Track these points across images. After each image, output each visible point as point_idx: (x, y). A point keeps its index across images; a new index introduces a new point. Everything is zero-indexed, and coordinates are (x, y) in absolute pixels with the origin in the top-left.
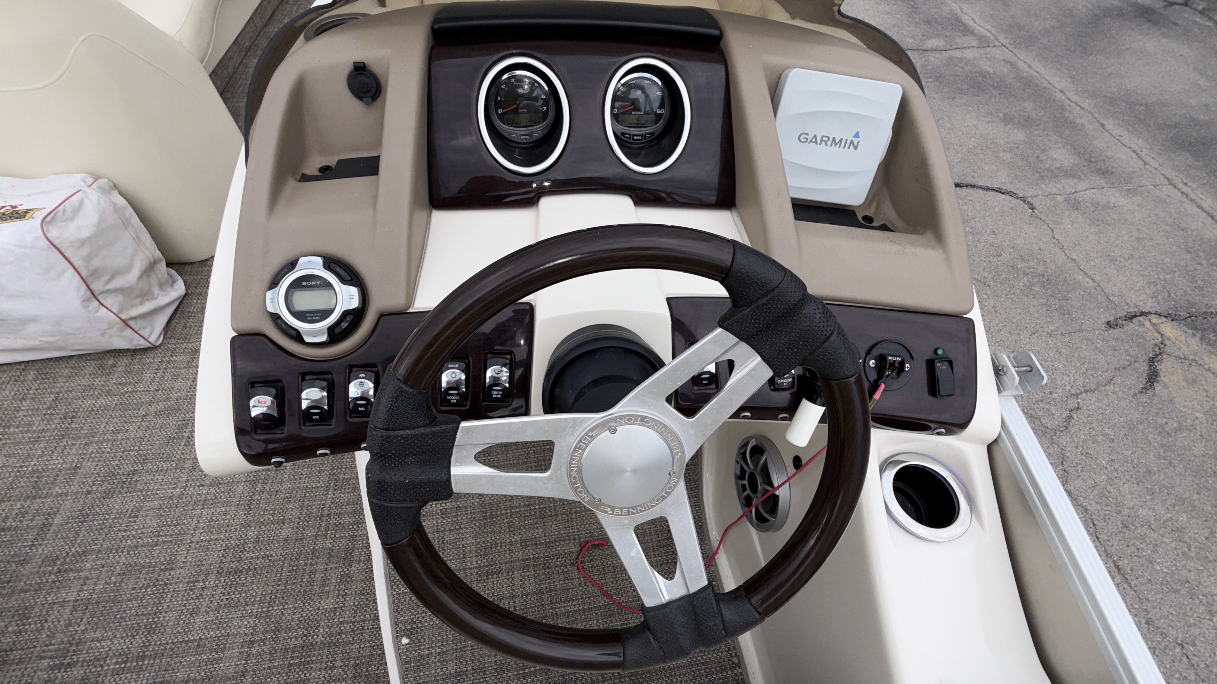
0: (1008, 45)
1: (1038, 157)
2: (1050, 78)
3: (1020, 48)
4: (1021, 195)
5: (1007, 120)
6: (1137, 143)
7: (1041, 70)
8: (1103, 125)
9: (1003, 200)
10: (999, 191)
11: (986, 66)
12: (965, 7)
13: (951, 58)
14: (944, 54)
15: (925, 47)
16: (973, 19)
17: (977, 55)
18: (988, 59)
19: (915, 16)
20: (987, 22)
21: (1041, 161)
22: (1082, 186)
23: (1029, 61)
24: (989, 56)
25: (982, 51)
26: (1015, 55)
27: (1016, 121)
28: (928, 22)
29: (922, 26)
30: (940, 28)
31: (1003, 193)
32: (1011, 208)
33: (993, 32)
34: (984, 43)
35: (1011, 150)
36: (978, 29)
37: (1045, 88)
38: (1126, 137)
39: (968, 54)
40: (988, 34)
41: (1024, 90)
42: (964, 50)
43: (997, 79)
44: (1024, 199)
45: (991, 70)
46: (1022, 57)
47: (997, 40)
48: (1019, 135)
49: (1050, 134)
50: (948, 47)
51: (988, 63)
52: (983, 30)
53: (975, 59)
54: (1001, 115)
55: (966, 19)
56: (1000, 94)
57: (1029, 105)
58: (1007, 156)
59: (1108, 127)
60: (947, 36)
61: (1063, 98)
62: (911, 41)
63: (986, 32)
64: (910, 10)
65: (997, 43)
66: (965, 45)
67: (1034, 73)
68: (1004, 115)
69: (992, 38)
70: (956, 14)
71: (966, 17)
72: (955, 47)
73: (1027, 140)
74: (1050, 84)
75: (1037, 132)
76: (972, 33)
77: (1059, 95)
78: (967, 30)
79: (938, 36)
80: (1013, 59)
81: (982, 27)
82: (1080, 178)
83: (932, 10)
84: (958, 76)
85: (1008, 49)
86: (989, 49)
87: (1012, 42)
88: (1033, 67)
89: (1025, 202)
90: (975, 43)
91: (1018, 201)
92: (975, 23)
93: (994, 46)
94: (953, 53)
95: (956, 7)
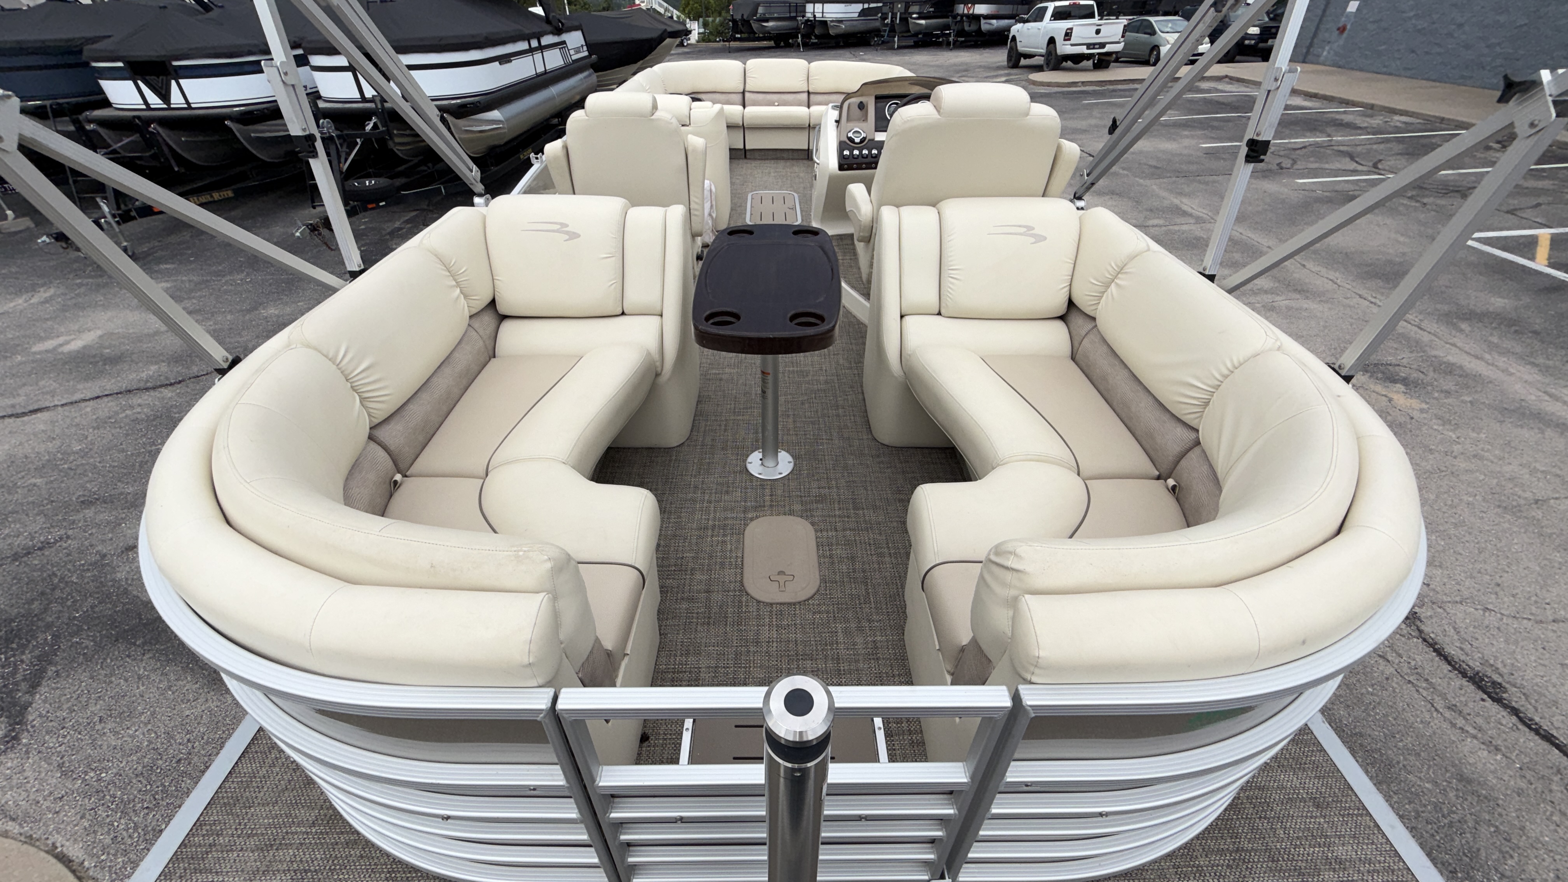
2: (1259, 240)
6: (1332, 275)
8: (1304, 266)
12: (1185, 200)
13: (1169, 230)
14: (1164, 228)
22: (1278, 298)
25: (1198, 226)
34: (1199, 220)
37: (1253, 245)
38: (1324, 271)
39: (1185, 227)
40: (1205, 216)
41: (1234, 247)
42: (1182, 226)
45: (1205, 236)
50: (1168, 224)
52: (1200, 214)
53: (1191, 230)
55: (1185, 208)
57: (1238, 256)
59: (1308, 266)
60: (1167, 218)
63: (1203, 215)
64: (1135, 204)
65: (1213, 221)
66: (1183, 223)
69: (1208, 218)
70: (1176, 204)
72: (1174, 224)
74: (1258, 243)
76: (1191, 215)
78: (1185, 214)
79: (1158, 218)
82: (1278, 295)
83: (1155, 203)
84: (1175, 240)
86: (1205, 224)
88: (1244, 234)
94: (1171, 227)
95: (1176, 201)
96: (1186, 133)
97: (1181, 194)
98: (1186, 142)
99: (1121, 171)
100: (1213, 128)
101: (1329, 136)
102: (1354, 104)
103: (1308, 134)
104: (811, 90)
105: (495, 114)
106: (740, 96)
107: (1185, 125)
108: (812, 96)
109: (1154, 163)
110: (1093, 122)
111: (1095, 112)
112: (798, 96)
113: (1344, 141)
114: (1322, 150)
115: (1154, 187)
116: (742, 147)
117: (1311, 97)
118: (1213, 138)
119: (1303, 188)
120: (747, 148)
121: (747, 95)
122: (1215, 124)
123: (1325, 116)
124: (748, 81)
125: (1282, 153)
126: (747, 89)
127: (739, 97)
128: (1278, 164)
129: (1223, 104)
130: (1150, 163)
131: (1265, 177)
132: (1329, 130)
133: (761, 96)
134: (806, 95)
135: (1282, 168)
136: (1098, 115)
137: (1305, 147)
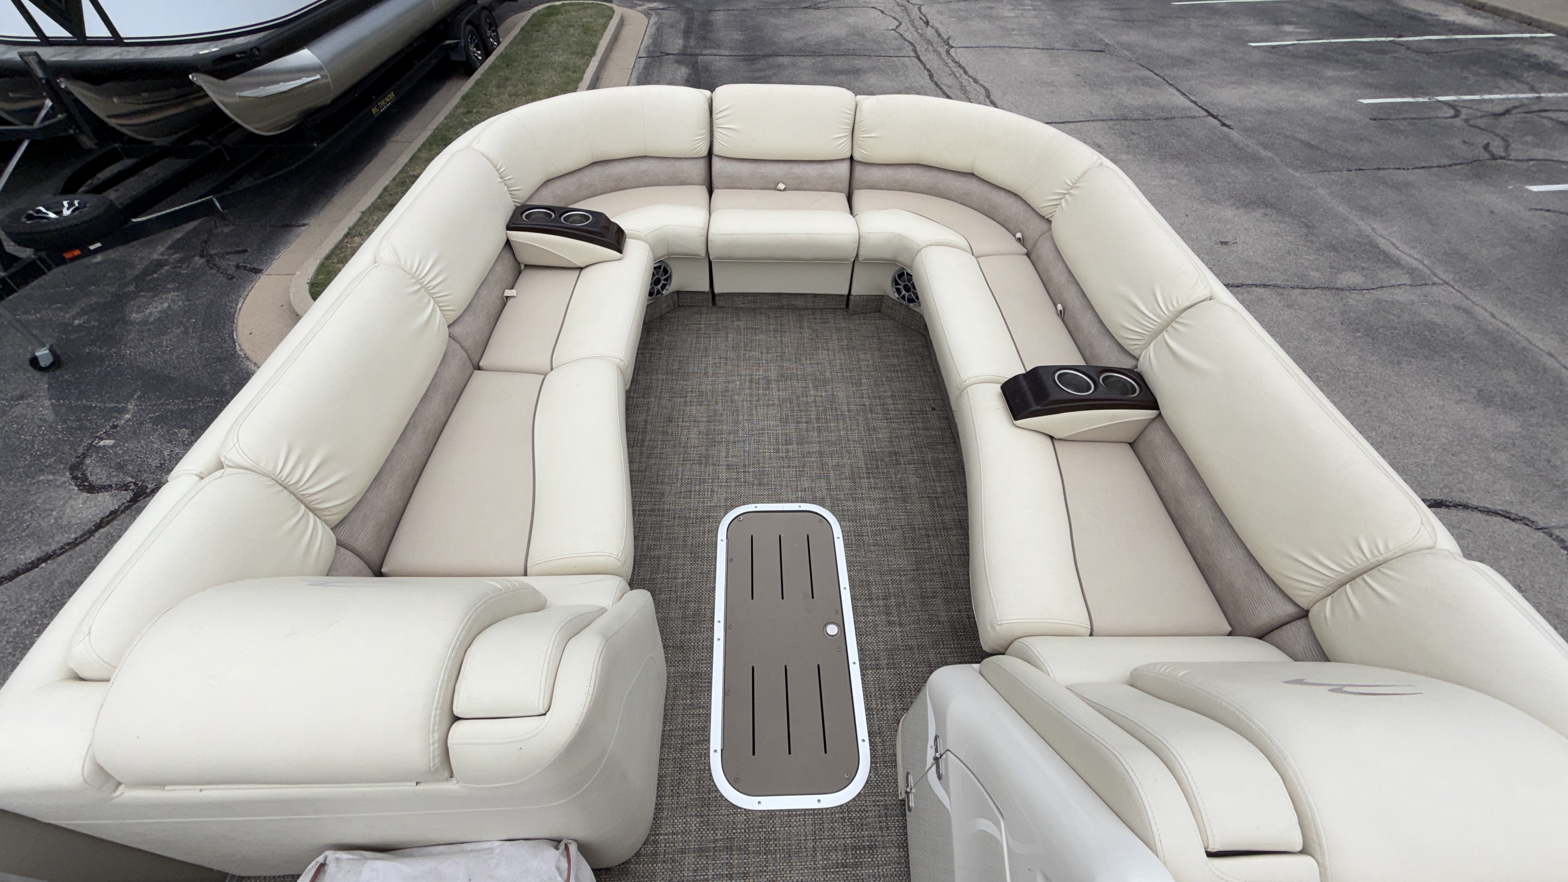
0: (1452, 283)
1: (1549, 461)
2: (1528, 335)
3: (1471, 288)
4: (1541, 524)
5: (1485, 398)
7: (1514, 323)
9: (1517, 531)
10: (1506, 515)
11: (1430, 314)
12: (1378, 226)
13: (1379, 302)
14: (1368, 295)
15: (1339, 285)
16: (1393, 244)
17: (1415, 298)
18: (1431, 303)
19: (1313, 238)
20: (1413, 248)
21: (1554, 467)
23: (1489, 307)
24: (1429, 298)
25: (1418, 291)
26: (1468, 299)
27: (1498, 400)
28: (1334, 248)
29: (1326, 254)
30: (1351, 256)
31: (1513, 520)
32: (1534, 546)
33: (1426, 262)
34: (1419, 281)
35: (1504, 450)
36: (1406, 259)
37: (1524, 349)
39: (1402, 296)
40: (1421, 267)
41: (1495, 352)
42: (1392, 290)
43: (1452, 335)
44: (1548, 531)
45: (1439, 321)
46: (1477, 299)
47: (1435, 275)
48: (1509, 425)
49: (1555, 423)
50: (1369, 285)
51: (1433, 310)
52: (1410, 260)
53: (1413, 302)
54: (1474, 391)
55: (1383, 245)
56: (1463, 358)
57: (1509, 375)
58: (1502, 458)
60: (1363, 268)
61: (1557, 365)
62: (1318, 275)
63: (1416, 262)
64: (1305, 230)
65: (1436, 280)
66: (1393, 282)
67: (1501, 325)
68: (1480, 391)
69: (1428, 272)
70: (1368, 236)
71: (1383, 241)
72: (1379, 284)
73: (1524, 433)
74: (1531, 343)
75: (1534, 420)
76: (1397, 264)
77: (1550, 362)
78: (1393, 263)
79: (1352, 269)
80: (1466, 303)
81: (1410, 256)
83: (1334, 230)
84: (1395, 328)
85: (1454, 288)
86: (1427, 288)
87: (1457, 278)
88: (1498, 316)
89: (1551, 535)
90: (1405, 279)
91: (1540, 534)
92: (1397, 248)
93: (1434, 284)
94: (1379, 294)
95: (1365, 225)
96: (1330, 73)
97: (1366, 210)
98: (1339, 92)
99: (1263, 153)
100: (1366, 65)
101: (1532, 89)
102: (1541, 26)
103: (1501, 83)
104: (857, 157)
105: (304, 56)
106: (701, 165)
107: (1323, 56)
108: (858, 169)
109: (1304, 136)
110: (1197, 43)
111: (1194, 25)
112: (830, 169)
113: (1557, 101)
114: (1535, 118)
115: (1321, 191)
116: (707, 288)
117: (1474, 7)
118: (1370, 86)
119: (1542, 205)
120: (717, 290)
121: (717, 164)
122: (1365, 56)
123: (1513, 46)
124: (717, 135)
125: (1481, 123)
126: (717, 150)
127: (699, 168)
128: (1486, 147)
129: (1361, 16)
130: (1300, 136)
131: (1478, 176)
132: (1529, 76)
133: (745, 169)
134: (845, 167)
135: (1494, 158)
136: (1199, 30)
137: (1507, 112)
